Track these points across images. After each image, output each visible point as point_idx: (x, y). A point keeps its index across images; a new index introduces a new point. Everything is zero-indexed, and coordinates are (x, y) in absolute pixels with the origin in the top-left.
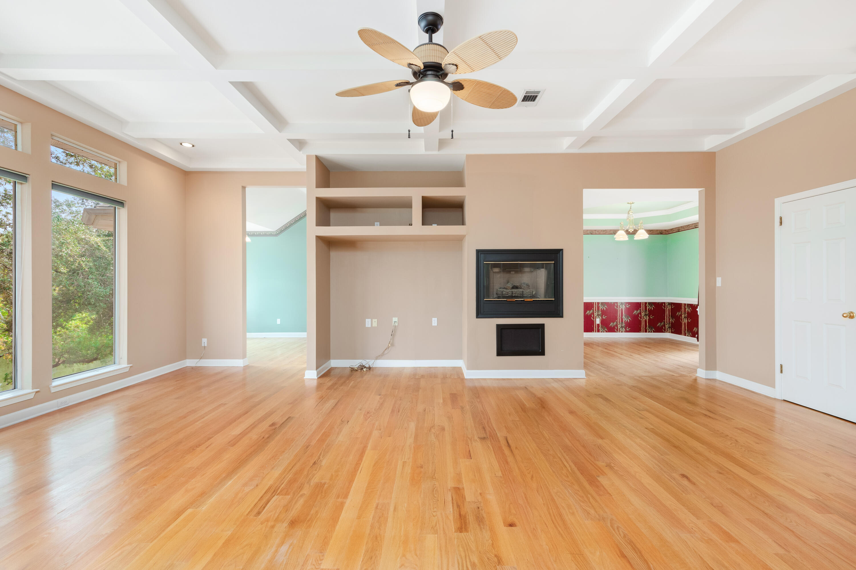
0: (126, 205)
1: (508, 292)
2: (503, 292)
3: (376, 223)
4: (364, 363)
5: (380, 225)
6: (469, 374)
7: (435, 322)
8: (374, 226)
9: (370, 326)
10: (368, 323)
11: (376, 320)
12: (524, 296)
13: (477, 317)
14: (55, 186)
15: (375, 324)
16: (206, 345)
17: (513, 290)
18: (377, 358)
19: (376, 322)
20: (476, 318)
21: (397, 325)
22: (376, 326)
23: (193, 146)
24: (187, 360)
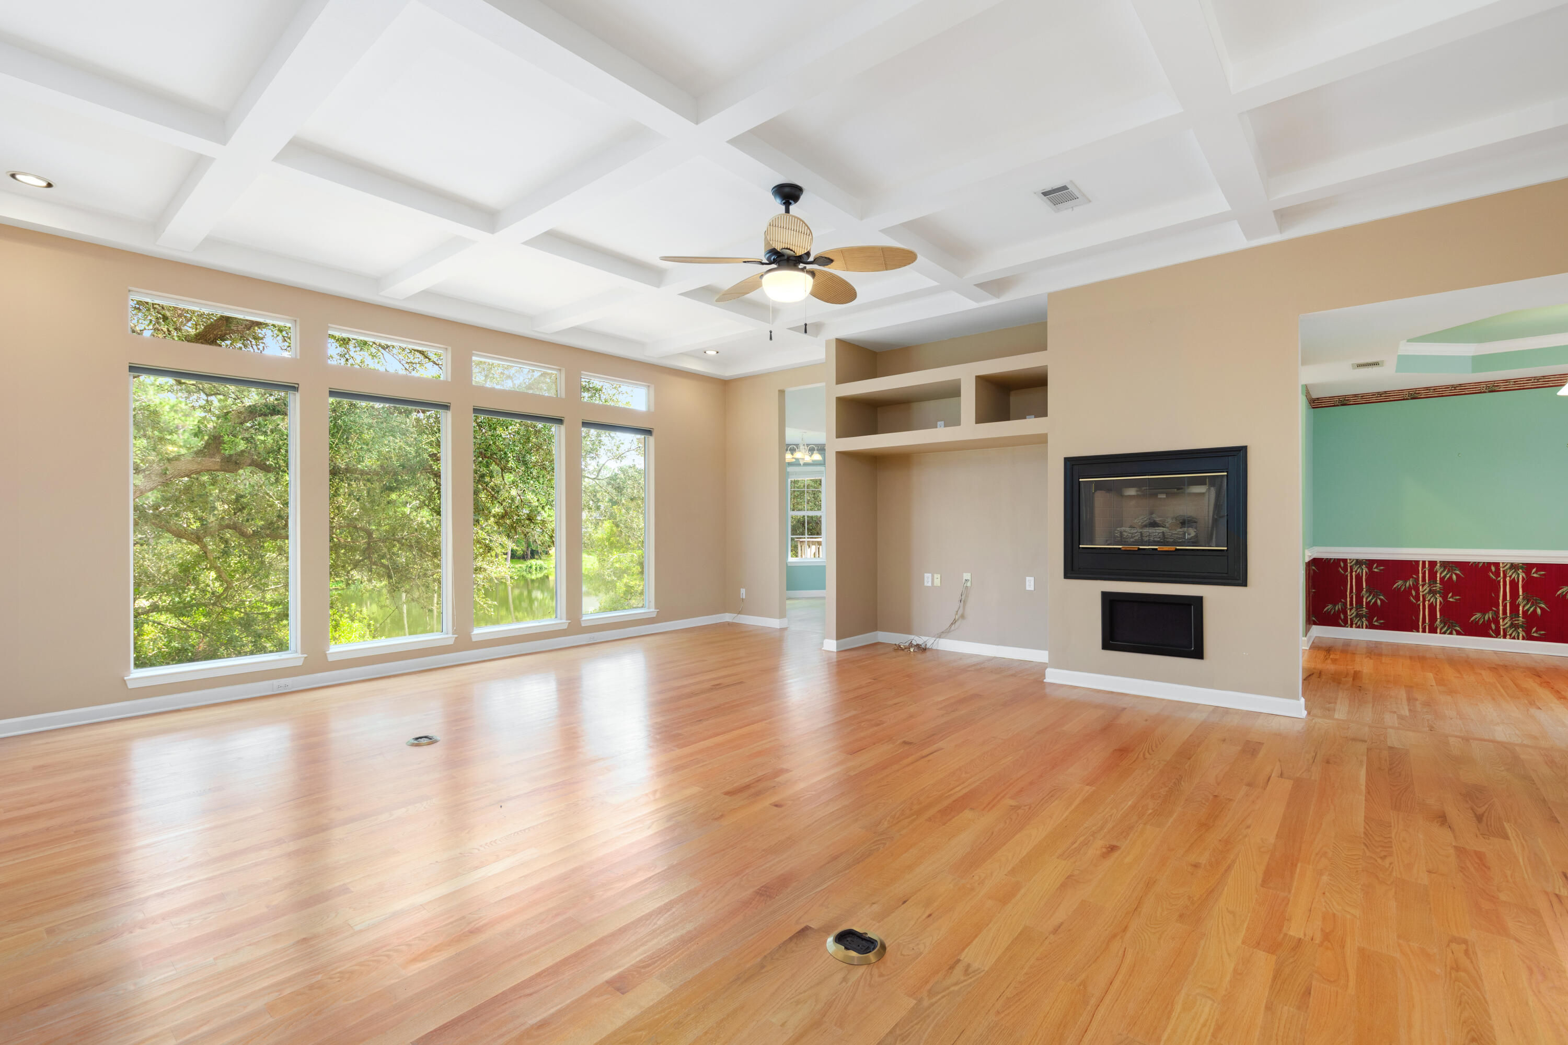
0: (654, 434)
1: (1132, 534)
2: (1124, 533)
3: (939, 423)
4: (918, 640)
5: (945, 426)
6: (1053, 676)
7: (1030, 584)
8: (937, 427)
9: (930, 584)
10: (928, 580)
11: (939, 576)
12: (1168, 542)
13: (1067, 576)
14: (586, 424)
15: (937, 582)
16: (744, 597)
17: (1146, 530)
18: (940, 636)
19: (939, 579)
20: (1065, 578)
21: (969, 584)
22: (939, 585)
23: (717, 352)
24: (727, 614)
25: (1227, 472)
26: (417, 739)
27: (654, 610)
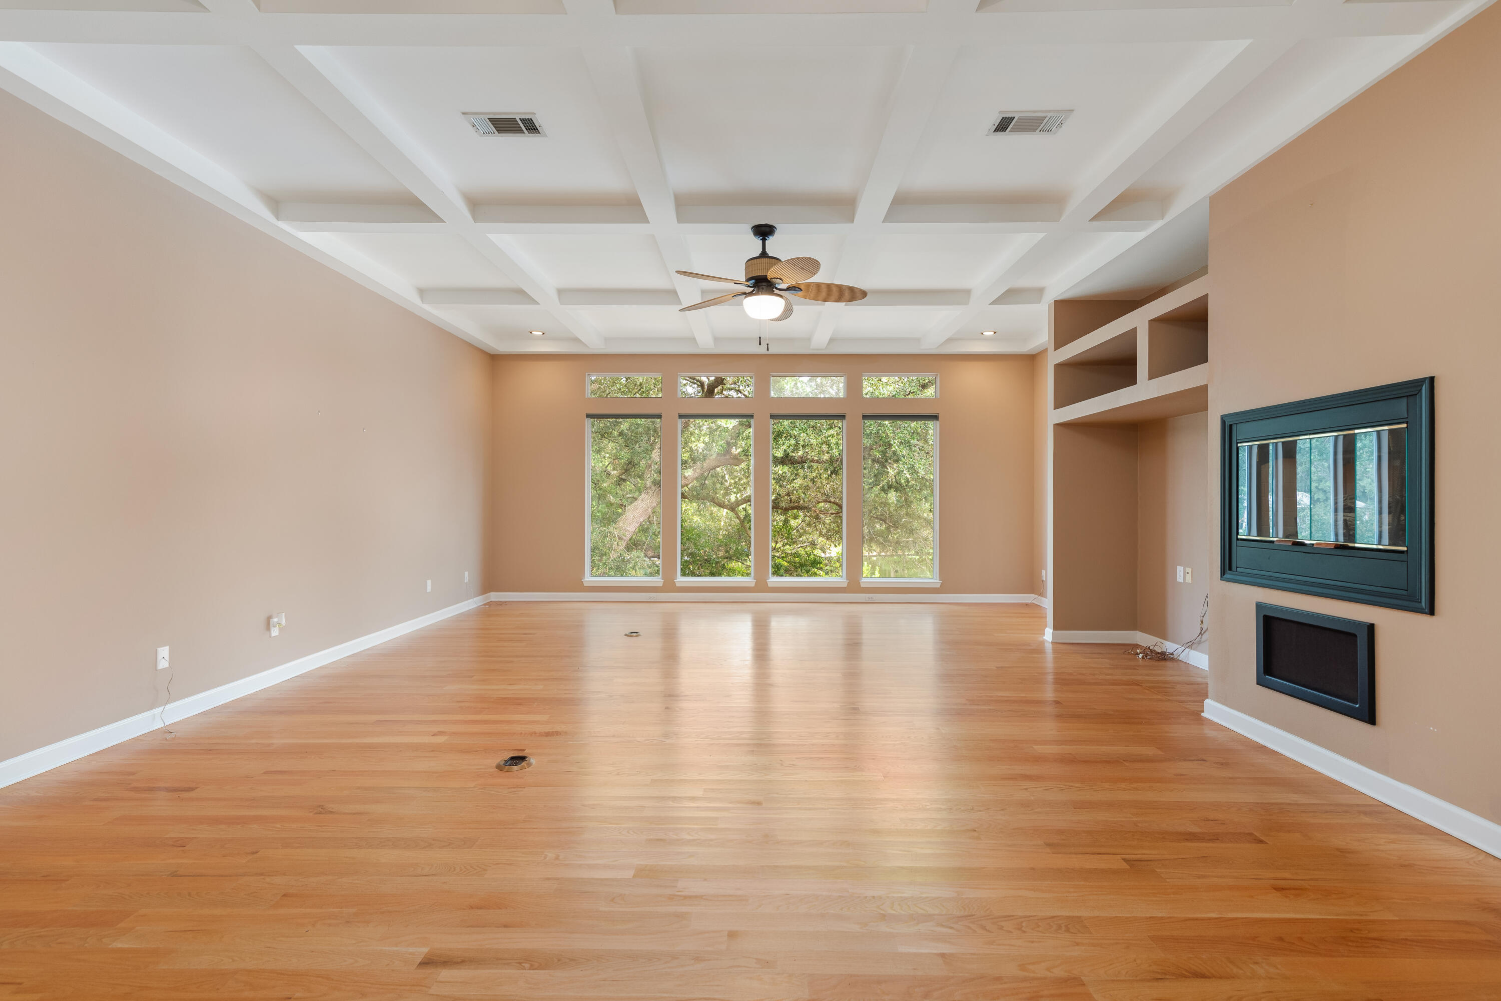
25: (1407, 423)
26: (632, 633)
27: (938, 581)
